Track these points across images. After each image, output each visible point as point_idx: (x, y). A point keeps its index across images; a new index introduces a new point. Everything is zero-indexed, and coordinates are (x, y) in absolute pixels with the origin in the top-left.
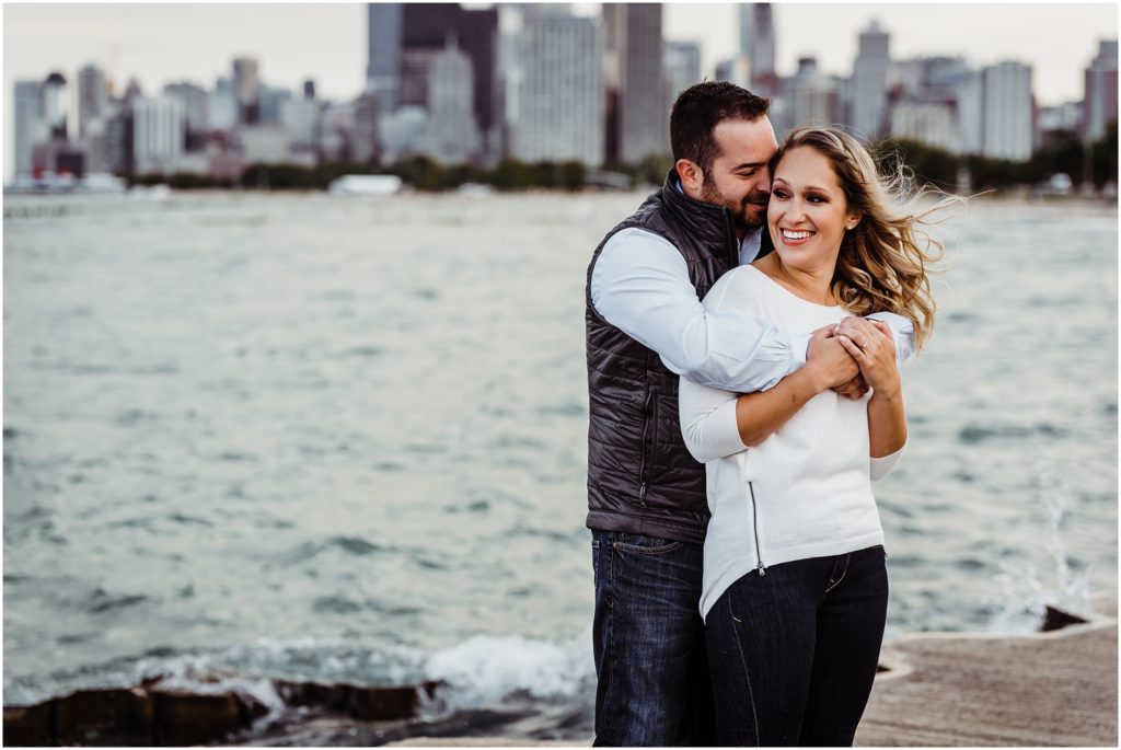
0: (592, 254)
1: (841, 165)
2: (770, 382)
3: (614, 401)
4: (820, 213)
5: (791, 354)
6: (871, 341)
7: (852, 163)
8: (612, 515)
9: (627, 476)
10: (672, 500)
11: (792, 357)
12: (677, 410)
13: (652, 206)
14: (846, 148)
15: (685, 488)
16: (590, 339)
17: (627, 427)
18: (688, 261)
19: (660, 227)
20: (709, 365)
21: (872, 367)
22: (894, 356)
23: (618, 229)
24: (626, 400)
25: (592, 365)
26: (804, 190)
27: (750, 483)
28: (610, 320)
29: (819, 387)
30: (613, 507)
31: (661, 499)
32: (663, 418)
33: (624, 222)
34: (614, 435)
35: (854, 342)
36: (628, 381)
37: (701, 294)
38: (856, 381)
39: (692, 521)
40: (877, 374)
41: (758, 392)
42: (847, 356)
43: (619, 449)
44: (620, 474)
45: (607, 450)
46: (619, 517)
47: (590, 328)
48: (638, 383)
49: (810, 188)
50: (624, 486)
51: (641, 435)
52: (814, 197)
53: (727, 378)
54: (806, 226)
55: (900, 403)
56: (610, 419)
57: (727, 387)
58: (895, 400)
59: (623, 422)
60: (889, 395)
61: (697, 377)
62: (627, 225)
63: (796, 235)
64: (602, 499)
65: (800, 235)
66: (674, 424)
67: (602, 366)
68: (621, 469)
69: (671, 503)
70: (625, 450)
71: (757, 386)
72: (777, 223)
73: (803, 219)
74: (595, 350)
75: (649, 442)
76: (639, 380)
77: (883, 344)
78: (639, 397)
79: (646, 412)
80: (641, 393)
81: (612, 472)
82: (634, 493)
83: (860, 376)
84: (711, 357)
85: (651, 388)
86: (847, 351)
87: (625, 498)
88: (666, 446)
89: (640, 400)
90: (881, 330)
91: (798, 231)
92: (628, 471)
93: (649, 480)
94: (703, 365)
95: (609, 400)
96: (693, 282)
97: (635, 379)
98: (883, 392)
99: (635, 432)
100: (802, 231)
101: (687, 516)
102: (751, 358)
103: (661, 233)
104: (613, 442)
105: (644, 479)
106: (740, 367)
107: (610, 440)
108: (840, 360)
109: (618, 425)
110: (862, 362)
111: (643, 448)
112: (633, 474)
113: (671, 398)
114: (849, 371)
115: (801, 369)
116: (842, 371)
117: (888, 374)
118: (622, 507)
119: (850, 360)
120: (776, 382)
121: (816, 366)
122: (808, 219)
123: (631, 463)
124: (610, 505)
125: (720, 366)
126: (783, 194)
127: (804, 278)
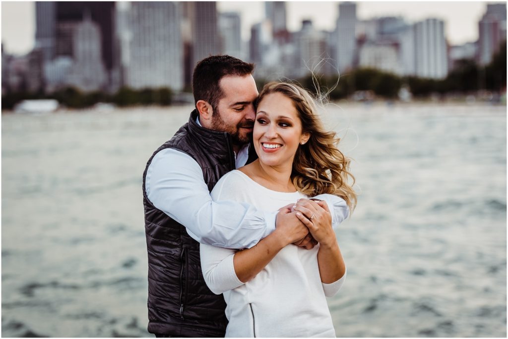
0: (146, 165)
2: (253, 242)
3: (162, 255)
4: (286, 133)
5: (265, 225)
6: (316, 214)
7: (305, 103)
8: (163, 325)
9: (171, 301)
10: (198, 315)
11: (266, 226)
12: (200, 259)
13: (181, 134)
15: (207, 307)
16: (147, 216)
17: (170, 271)
18: (203, 168)
19: (185, 148)
20: (213, 233)
21: (318, 230)
22: (330, 222)
23: (160, 149)
24: (169, 254)
25: (148, 232)
26: (277, 119)
27: (251, 304)
28: (156, 205)
29: (283, 244)
30: (164, 320)
31: (193, 314)
32: (191, 264)
33: (164, 145)
34: (163, 275)
35: (304, 215)
36: (169, 242)
37: (211, 188)
38: (308, 238)
39: (212, 327)
40: (321, 234)
41: (245, 249)
42: (301, 223)
43: (166, 284)
44: (167, 300)
45: (159, 285)
46: (167, 325)
47: (147, 210)
48: (175, 243)
49: (281, 117)
50: (169, 307)
51: (179, 275)
52: (283, 123)
53: (224, 239)
54: (278, 141)
55: (338, 249)
56: (160, 265)
57: (225, 246)
58: (334, 248)
59: (168, 268)
60: (330, 245)
61: (208, 241)
62: (166, 146)
63: (272, 146)
64: (157, 316)
65: (274, 146)
66: (199, 267)
67: (153, 233)
68: (168, 296)
69: (199, 317)
70: (170, 285)
71: (244, 244)
72: (259, 139)
73: (276, 136)
74: (150, 224)
75: (183, 279)
76: (176, 242)
77: (324, 215)
78: (176, 252)
79: (181, 260)
80: (178, 249)
81: (162, 299)
82: (176, 311)
83: (310, 234)
84: (215, 228)
85: (184, 246)
86: (300, 220)
87: (171, 314)
88: (194, 281)
89: (177, 253)
90: (322, 206)
92: (172, 298)
93: (186, 302)
94: (210, 233)
95: (158, 254)
96: (206, 182)
97: (173, 241)
98: (325, 244)
99: (175, 274)
100: (275, 144)
101: (208, 324)
102: (239, 227)
103: (186, 151)
104: (162, 280)
105: (182, 302)
106: (232, 233)
107: (160, 279)
108: (296, 226)
109: (165, 269)
110: (311, 228)
111: (180, 282)
112: (175, 299)
113: (196, 252)
114: (303, 233)
115: (272, 233)
116: (298, 233)
117: (327, 234)
118: (169, 319)
119: (303, 226)
120: (257, 242)
121: (281, 231)
122: (279, 137)
123: (175, 292)
124: (161, 318)
125: (220, 233)
126: (264, 121)
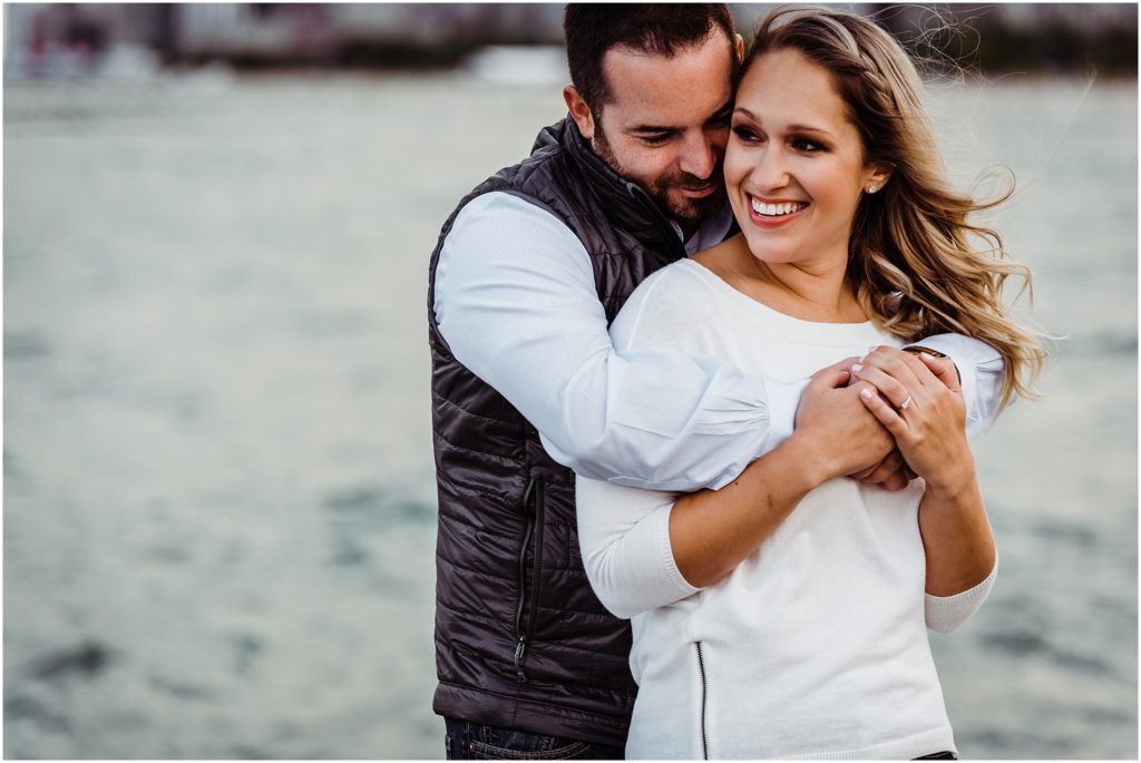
0: (439, 233)
1: (854, 83)
2: (726, 471)
3: (471, 493)
4: (814, 170)
5: (765, 421)
7: (875, 77)
8: (468, 693)
9: (494, 624)
10: (567, 668)
11: (767, 425)
12: (573, 508)
13: (542, 153)
14: (863, 49)
15: (593, 648)
16: (436, 378)
17: (493, 538)
18: (593, 255)
19: (547, 193)
20: (610, 447)
21: (920, 443)
22: (961, 424)
23: (479, 192)
24: (491, 491)
25: (439, 425)
26: (785, 131)
27: (698, 643)
28: (459, 354)
29: (813, 476)
30: (471, 681)
31: (551, 666)
32: (550, 524)
33: (490, 180)
34: (474, 551)
35: (881, 394)
36: (494, 459)
37: (611, 314)
38: (891, 462)
39: (605, 706)
40: (929, 456)
41: (704, 491)
42: (868, 420)
43: (481, 576)
44: (483, 621)
45: (462, 578)
46: (478, 696)
47: (437, 364)
48: (509, 463)
49: (796, 128)
50: (488, 643)
51: (516, 552)
52: (803, 141)
53: (647, 470)
54: (790, 194)
55: (977, 503)
56: (467, 522)
57: (648, 484)
58: (966, 500)
59: (486, 530)
60: (954, 491)
61: (599, 471)
62: (493, 185)
63: (772, 209)
64: (454, 665)
65: (780, 209)
66: (573, 533)
67: (449, 430)
68: (484, 611)
69: (567, 674)
70: (491, 578)
71: (700, 477)
72: (740, 184)
73: (785, 181)
74: (443, 402)
75: (528, 564)
76: (512, 458)
77: (941, 402)
78: (513, 486)
79: (525, 512)
80: (517, 480)
81: (469, 617)
82: (505, 654)
83: (896, 453)
84: (613, 435)
85: (534, 472)
86: (868, 410)
87: (490, 662)
88: (558, 572)
89: (514, 492)
90: (938, 374)
91: (776, 202)
92: (496, 615)
93: (533, 630)
94: (599, 448)
95: (463, 490)
96: (602, 297)
97: (505, 456)
98: (942, 487)
99: (506, 547)
100: (784, 202)
101: (596, 697)
102: (686, 431)
103: (549, 204)
104: (471, 564)
105: (522, 630)
106: (665, 450)
107: (467, 560)
109: (480, 534)
110: (901, 435)
111: (520, 573)
112: (504, 621)
114: (877, 446)
115: (782, 445)
116: (858, 448)
117: (949, 456)
118: (484, 679)
119: (874, 427)
120: (737, 471)
121: (808, 440)
122: (794, 181)
123: (504, 600)
124: (464, 675)
125: (631, 449)
126: (751, 134)
127: (796, 277)
